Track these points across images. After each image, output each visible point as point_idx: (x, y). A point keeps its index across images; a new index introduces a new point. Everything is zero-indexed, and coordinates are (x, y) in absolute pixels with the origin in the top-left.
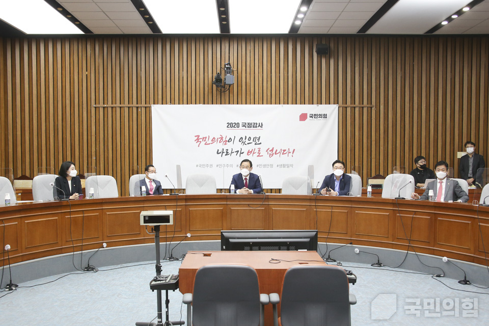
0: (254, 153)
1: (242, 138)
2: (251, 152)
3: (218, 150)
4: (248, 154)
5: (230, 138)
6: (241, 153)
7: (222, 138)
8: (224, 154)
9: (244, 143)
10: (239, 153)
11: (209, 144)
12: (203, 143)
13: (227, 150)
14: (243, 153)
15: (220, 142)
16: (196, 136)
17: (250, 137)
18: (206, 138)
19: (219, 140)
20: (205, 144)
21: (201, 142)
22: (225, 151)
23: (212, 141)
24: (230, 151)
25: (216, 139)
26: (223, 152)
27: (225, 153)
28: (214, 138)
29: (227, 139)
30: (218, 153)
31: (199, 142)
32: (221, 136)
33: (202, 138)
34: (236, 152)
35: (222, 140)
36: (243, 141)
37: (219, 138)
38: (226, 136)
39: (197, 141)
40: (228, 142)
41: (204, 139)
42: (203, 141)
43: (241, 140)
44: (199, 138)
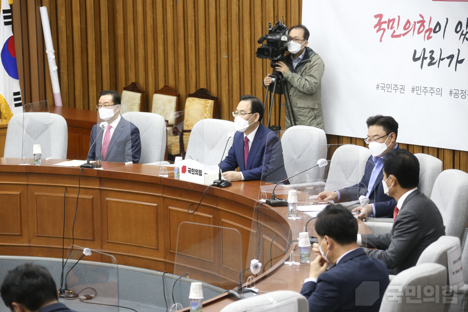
1: (460, 23)
3: (415, 51)
5: (438, 24)
6: (458, 62)
7: (422, 22)
8: (426, 62)
10: (455, 60)
11: (399, 36)
12: (389, 32)
13: (432, 52)
14: (461, 62)
15: (419, 33)
16: (376, 17)
18: (394, 20)
19: (418, 26)
20: (393, 36)
21: (384, 30)
22: (428, 55)
23: (405, 29)
24: (436, 56)
25: (412, 23)
26: (425, 58)
27: (428, 60)
28: (408, 22)
29: (433, 26)
30: (415, 59)
31: (382, 31)
32: (421, 16)
33: (387, 21)
34: (448, 58)
35: (422, 28)
36: (463, 31)
37: (418, 22)
38: (431, 18)
39: (377, 28)
40: (435, 32)
41: (391, 24)
42: (388, 28)
43: (458, 29)
44: (382, 21)
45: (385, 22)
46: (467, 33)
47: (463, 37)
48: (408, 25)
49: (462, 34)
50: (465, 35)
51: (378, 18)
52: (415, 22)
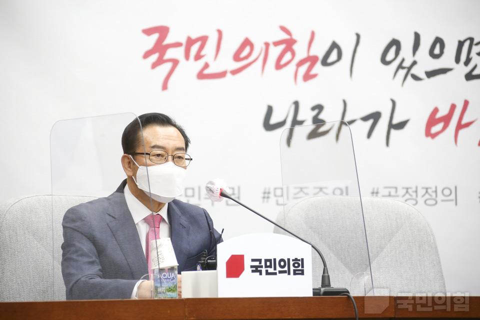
0: (460, 126)
1: (395, 44)
2: (447, 119)
3: (270, 110)
4: (428, 133)
5: (334, 46)
6: (391, 126)
7: (289, 44)
8: (301, 132)
9: (408, 71)
10: (383, 124)
11: (222, 75)
12: (189, 68)
13: (319, 108)
14: (401, 125)
15: (279, 66)
16: (148, 32)
17: (439, 41)
18: (204, 40)
19: (275, 52)
20: (201, 76)
21: (175, 62)
22: (306, 114)
23: (237, 57)
24: (331, 116)
25: (259, 46)
26: (296, 122)
27: (309, 126)
28: (247, 43)
29: (319, 50)
30: (269, 126)
31: (169, 65)
32: (284, 29)
33: (183, 41)
34: (365, 119)
35: (288, 56)
36: (403, 60)
37: (276, 44)
38: (313, 34)
39: (154, 57)
40: (325, 63)
41: (194, 49)
42: (187, 56)
43: (390, 55)
44: (168, 41)
45: (178, 45)
46: (415, 63)
47: (402, 73)
48: (247, 50)
49: (400, 67)
50: (410, 68)
51: (155, 36)
52: (267, 45)
